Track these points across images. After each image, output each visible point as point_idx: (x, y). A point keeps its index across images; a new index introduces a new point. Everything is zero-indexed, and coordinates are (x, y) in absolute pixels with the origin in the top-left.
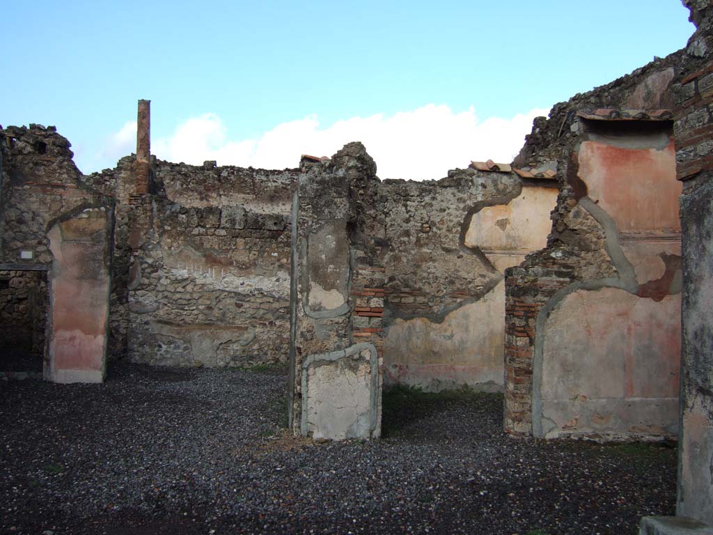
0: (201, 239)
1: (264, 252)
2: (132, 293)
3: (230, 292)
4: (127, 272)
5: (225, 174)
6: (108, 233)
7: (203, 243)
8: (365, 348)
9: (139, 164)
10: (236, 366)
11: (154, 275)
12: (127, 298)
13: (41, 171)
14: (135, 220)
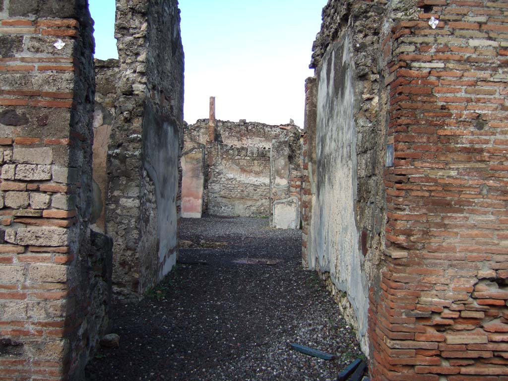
0: (239, 161)
1: (266, 166)
2: (209, 184)
3: (251, 184)
4: (208, 175)
6: (203, 159)
7: (239, 163)
8: (295, 198)
9: (210, 127)
10: (254, 216)
11: (219, 177)
12: (208, 187)
14: (211, 153)
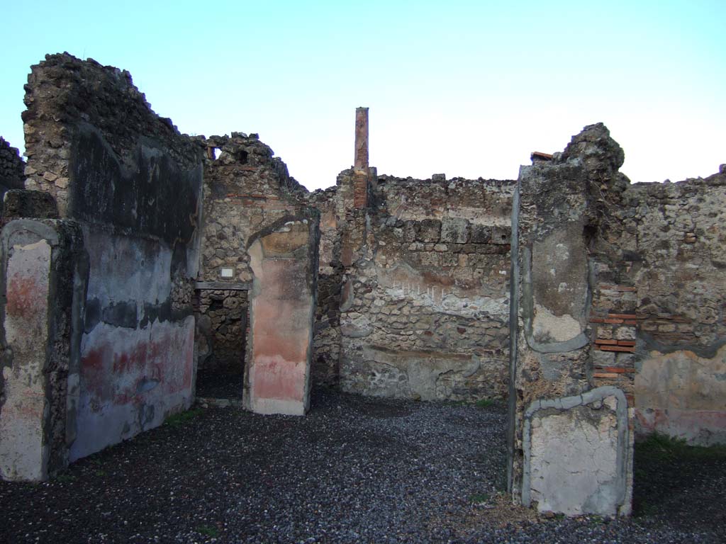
0: (419, 255)
1: (490, 269)
2: (344, 315)
3: (451, 315)
4: (339, 292)
5: (452, 186)
6: (310, 249)
7: (420, 260)
8: (611, 395)
9: (357, 176)
10: (457, 400)
11: (367, 295)
12: (339, 321)
13: (242, 182)
14: (347, 235)
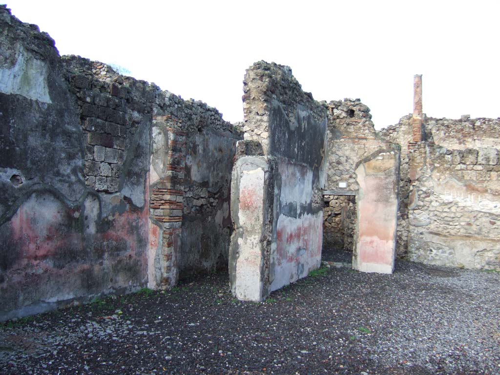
0: (462, 173)
2: (411, 212)
3: (485, 213)
4: (408, 197)
5: (478, 124)
6: (396, 170)
7: (464, 176)
9: (414, 120)
10: (490, 269)
11: (427, 199)
12: (408, 215)
13: (351, 129)
14: (413, 160)
